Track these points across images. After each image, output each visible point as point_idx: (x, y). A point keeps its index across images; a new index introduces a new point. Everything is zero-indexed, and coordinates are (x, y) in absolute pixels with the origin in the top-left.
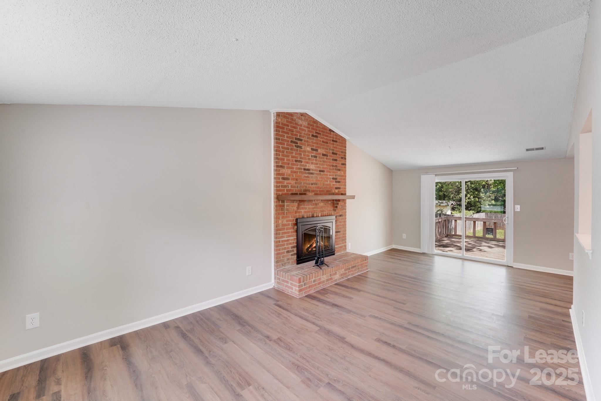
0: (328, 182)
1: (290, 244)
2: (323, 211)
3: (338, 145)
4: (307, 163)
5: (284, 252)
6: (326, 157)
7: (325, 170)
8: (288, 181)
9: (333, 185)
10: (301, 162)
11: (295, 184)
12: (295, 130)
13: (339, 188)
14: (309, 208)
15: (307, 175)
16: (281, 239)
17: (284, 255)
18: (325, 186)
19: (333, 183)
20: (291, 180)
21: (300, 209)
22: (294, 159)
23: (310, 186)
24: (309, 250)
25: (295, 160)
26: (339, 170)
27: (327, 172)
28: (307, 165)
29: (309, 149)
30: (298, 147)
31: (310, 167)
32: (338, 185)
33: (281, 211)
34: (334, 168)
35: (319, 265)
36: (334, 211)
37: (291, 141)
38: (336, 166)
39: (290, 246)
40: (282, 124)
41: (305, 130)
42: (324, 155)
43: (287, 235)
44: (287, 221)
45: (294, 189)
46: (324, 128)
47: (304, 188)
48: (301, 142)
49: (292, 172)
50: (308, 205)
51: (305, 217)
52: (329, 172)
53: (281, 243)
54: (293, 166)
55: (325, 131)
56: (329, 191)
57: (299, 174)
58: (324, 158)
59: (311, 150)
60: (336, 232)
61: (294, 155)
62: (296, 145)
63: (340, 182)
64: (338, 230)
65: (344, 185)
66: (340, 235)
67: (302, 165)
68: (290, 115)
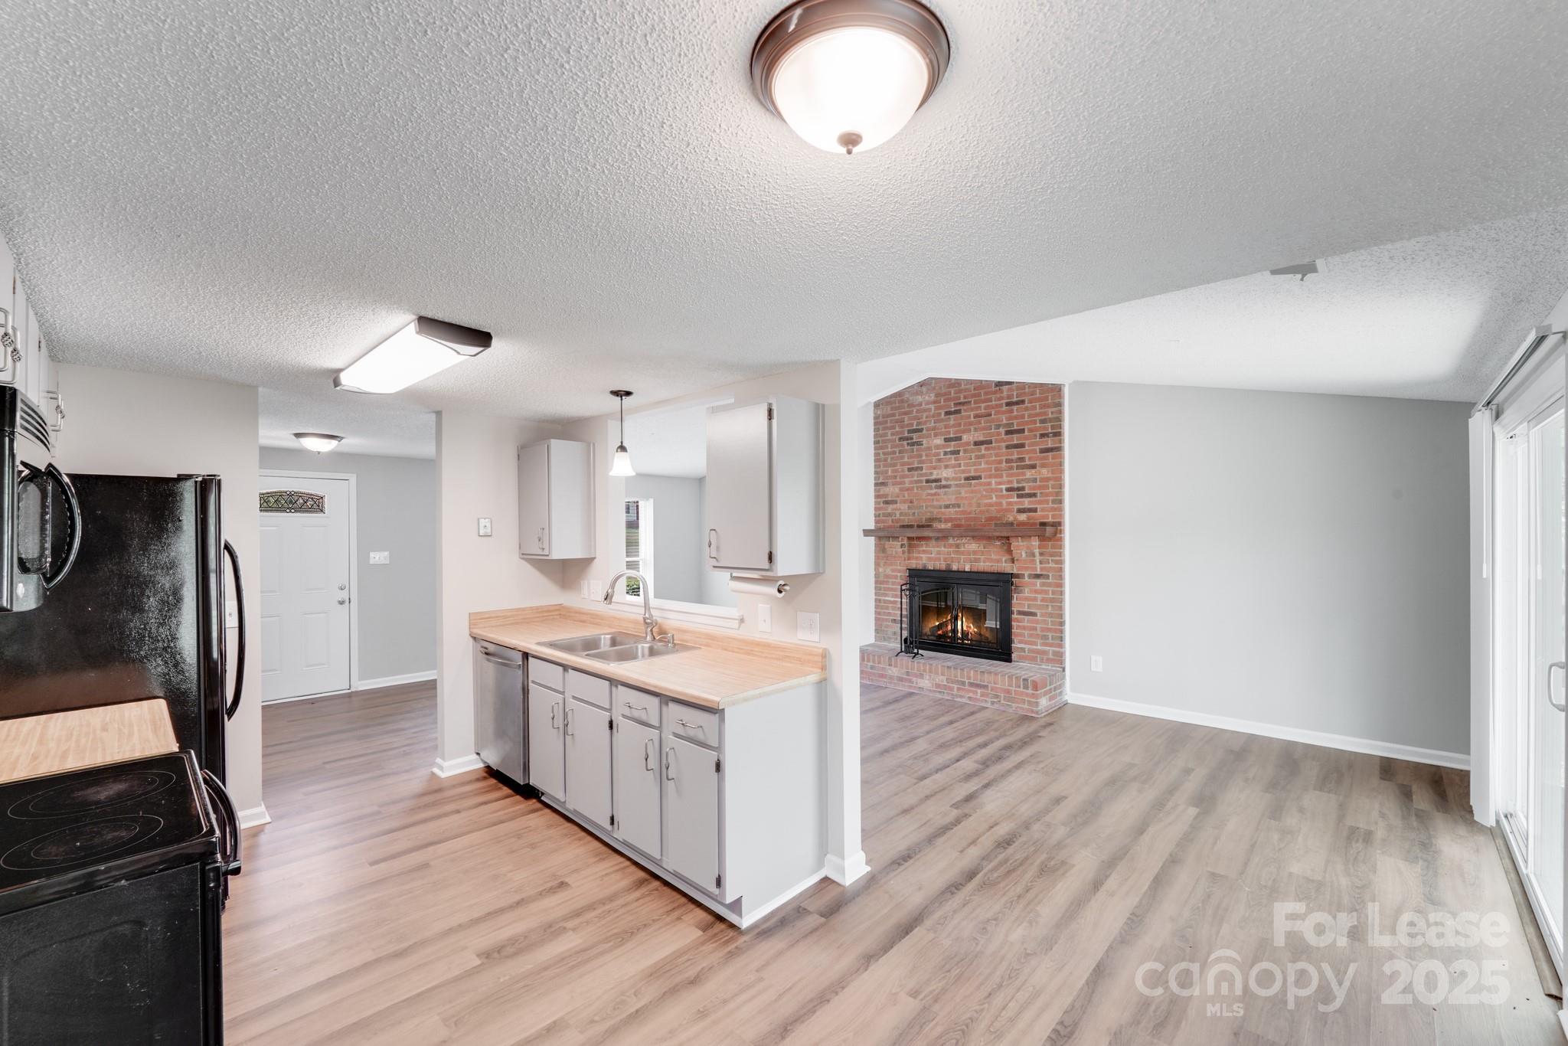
0: (992, 498)
2: (977, 560)
4: (935, 468)
5: (887, 619)
6: (985, 446)
7: (983, 475)
8: (895, 506)
9: (1009, 503)
10: (922, 468)
11: (908, 510)
12: (906, 418)
13: (1035, 510)
14: (939, 553)
15: (934, 491)
18: (984, 508)
19: (1011, 500)
20: (900, 503)
21: (919, 553)
22: (906, 467)
23: (943, 510)
24: (939, 632)
25: (908, 469)
26: (1033, 467)
27: (990, 476)
28: (935, 472)
29: (939, 441)
30: (913, 444)
31: (942, 474)
32: (1026, 503)
34: (1015, 464)
36: (1013, 562)
37: (901, 439)
38: (1022, 459)
41: (929, 410)
42: (976, 444)
44: (893, 571)
45: (906, 518)
46: (980, 386)
47: (928, 515)
48: (920, 433)
49: (901, 490)
50: (938, 547)
51: (930, 568)
52: (996, 476)
54: (905, 478)
55: (982, 392)
56: (996, 518)
57: (915, 491)
58: (980, 450)
59: (943, 442)
60: (1020, 613)
61: (906, 460)
62: (909, 441)
63: (1034, 495)
64: (1026, 610)
65: (1054, 502)
66: (1037, 622)
67: (922, 475)
68: (899, 394)
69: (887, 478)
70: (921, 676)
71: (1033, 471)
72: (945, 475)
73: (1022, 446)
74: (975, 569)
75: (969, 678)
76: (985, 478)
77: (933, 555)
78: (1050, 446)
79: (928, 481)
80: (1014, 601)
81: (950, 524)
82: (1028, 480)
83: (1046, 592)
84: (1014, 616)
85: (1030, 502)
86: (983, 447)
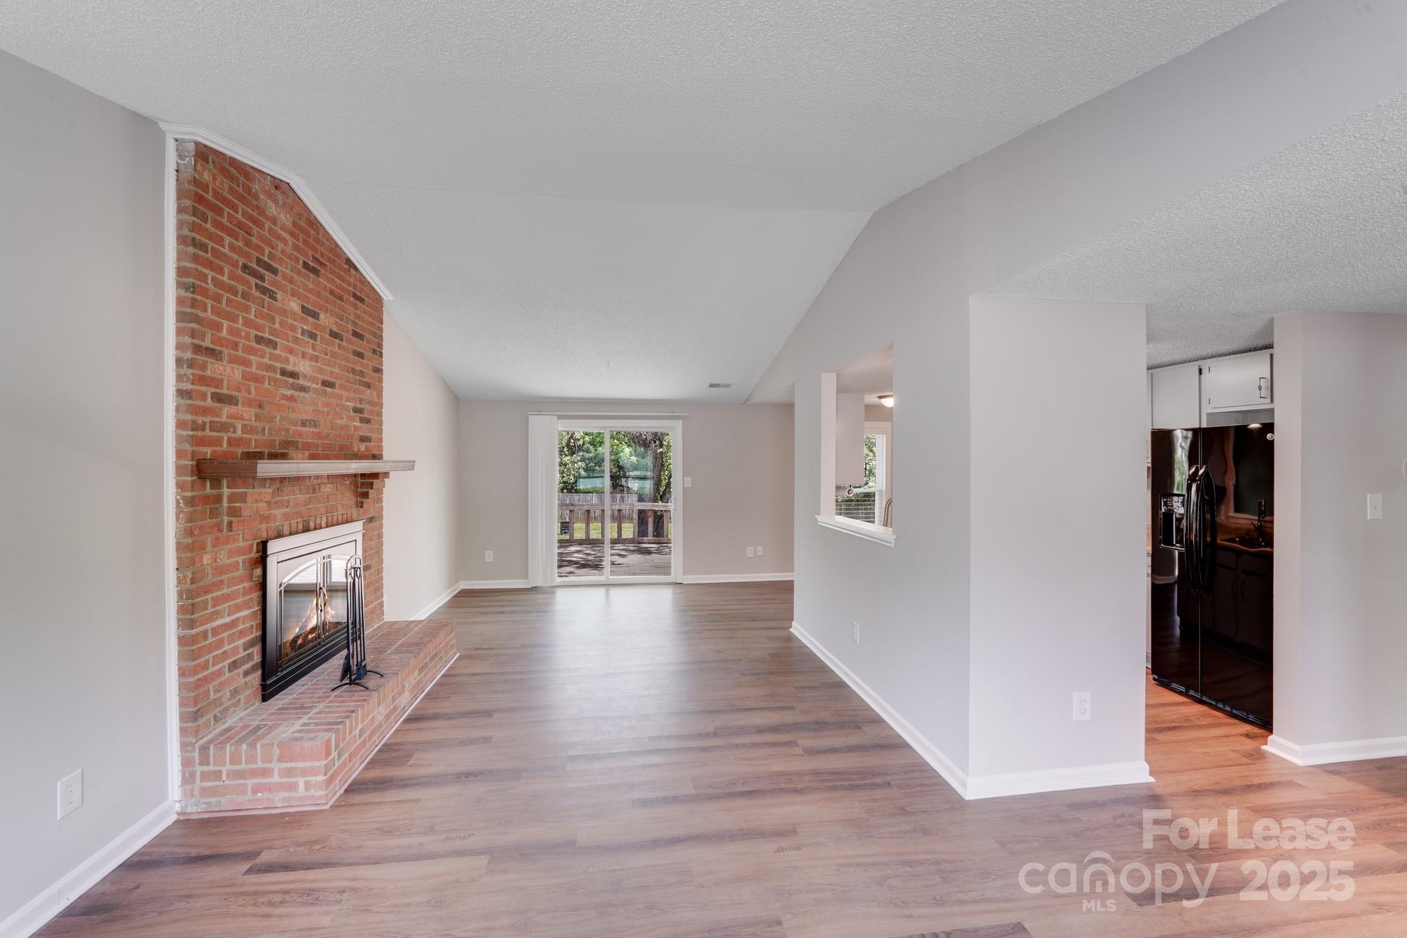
0: (342, 419)
1: (241, 634)
2: (331, 509)
3: (365, 312)
4: (291, 351)
5: (220, 670)
6: (337, 340)
7: (337, 382)
8: (233, 409)
9: (355, 428)
10: (274, 345)
11: (255, 421)
12: (255, 229)
13: (369, 439)
14: (296, 504)
15: (289, 393)
16: (209, 626)
17: (222, 679)
18: (337, 432)
19: (355, 424)
20: (243, 405)
22: (253, 332)
23: (299, 428)
24: (299, 642)
25: (256, 336)
26: (368, 386)
27: (343, 387)
28: (292, 358)
29: (294, 305)
30: (264, 291)
31: (298, 366)
32: (364, 430)
33: (209, 520)
34: (358, 378)
35: (355, 679)
36: (359, 506)
37: (245, 268)
38: (361, 373)
39: (240, 642)
40: (216, 194)
41: (285, 241)
42: (333, 334)
43: (229, 606)
44: (231, 554)
45: (253, 437)
46: (335, 250)
47: (283, 436)
48: (274, 276)
49: (245, 376)
52: (346, 389)
53: (210, 640)
54: (250, 355)
55: (336, 260)
56: (345, 447)
57: (266, 384)
58: (333, 345)
59: (300, 311)
61: (252, 316)
62: (260, 283)
63: (370, 421)
66: (372, 575)
67: (277, 358)
68: (242, 170)
69: (220, 341)
71: (369, 391)
72: (301, 369)
73: (361, 355)
74: (330, 523)
76: (338, 388)
77: (290, 509)
78: (377, 365)
79: (284, 372)
81: (307, 453)
82: (366, 402)
83: (376, 537)
85: (369, 430)
86: (336, 342)
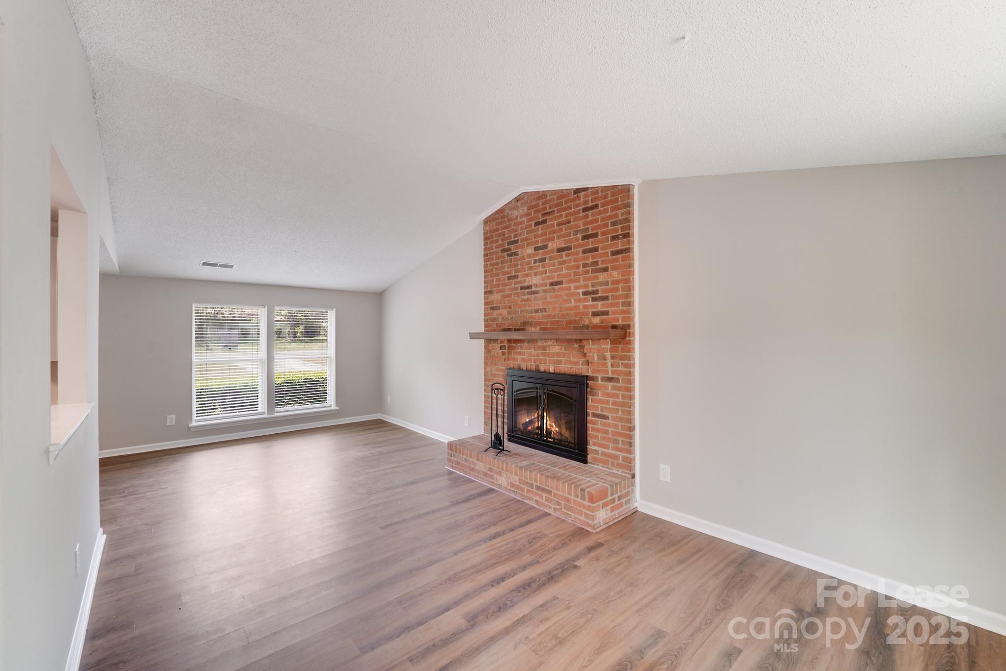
0: (571, 302)
1: (500, 405)
2: (559, 362)
4: (527, 276)
6: (566, 252)
7: (564, 280)
8: (498, 312)
9: (585, 307)
10: (518, 277)
11: (508, 315)
12: (506, 231)
13: (606, 313)
14: (530, 355)
15: (526, 297)
16: (489, 394)
17: (493, 417)
18: (564, 312)
19: (587, 304)
20: (502, 309)
21: (515, 355)
22: (506, 276)
23: (533, 314)
24: (530, 428)
25: (508, 277)
26: (605, 270)
27: (570, 281)
28: (527, 279)
29: (530, 250)
30: (511, 255)
31: (532, 282)
32: (600, 306)
34: (590, 268)
36: (588, 365)
37: (502, 251)
38: (596, 263)
39: (500, 408)
41: (523, 222)
42: (560, 250)
44: (497, 370)
45: (506, 322)
46: (562, 195)
47: (522, 320)
48: (516, 244)
49: (503, 297)
50: (529, 349)
51: (524, 368)
52: (574, 281)
53: (489, 399)
54: (505, 286)
55: (563, 200)
56: (575, 322)
57: (513, 297)
58: (561, 257)
59: (533, 252)
60: (594, 415)
61: (506, 269)
62: (509, 252)
63: (606, 298)
64: (600, 412)
65: (624, 304)
66: (609, 425)
67: (518, 283)
68: (500, 211)
69: (493, 286)
70: (500, 474)
71: (605, 274)
72: (534, 282)
73: (596, 249)
74: (558, 371)
75: (536, 481)
76: (566, 283)
77: (525, 357)
78: (620, 248)
79: (522, 288)
80: (590, 403)
81: (538, 328)
82: (601, 284)
83: (617, 396)
84: (590, 418)
85: (603, 306)
86: (564, 253)
